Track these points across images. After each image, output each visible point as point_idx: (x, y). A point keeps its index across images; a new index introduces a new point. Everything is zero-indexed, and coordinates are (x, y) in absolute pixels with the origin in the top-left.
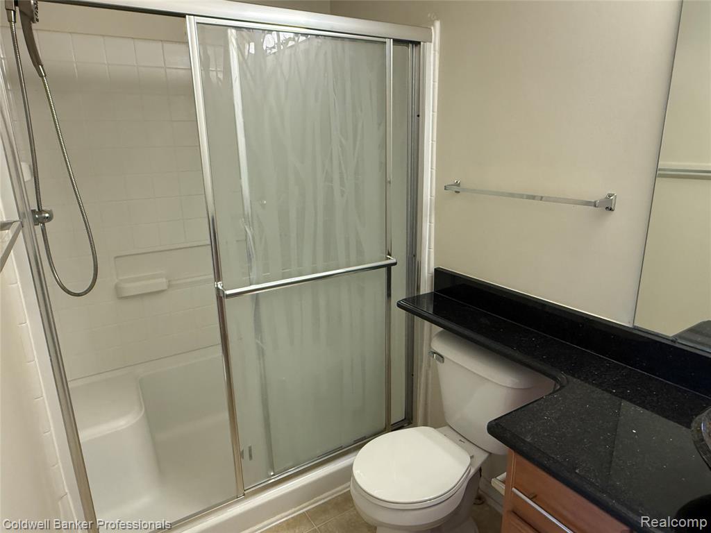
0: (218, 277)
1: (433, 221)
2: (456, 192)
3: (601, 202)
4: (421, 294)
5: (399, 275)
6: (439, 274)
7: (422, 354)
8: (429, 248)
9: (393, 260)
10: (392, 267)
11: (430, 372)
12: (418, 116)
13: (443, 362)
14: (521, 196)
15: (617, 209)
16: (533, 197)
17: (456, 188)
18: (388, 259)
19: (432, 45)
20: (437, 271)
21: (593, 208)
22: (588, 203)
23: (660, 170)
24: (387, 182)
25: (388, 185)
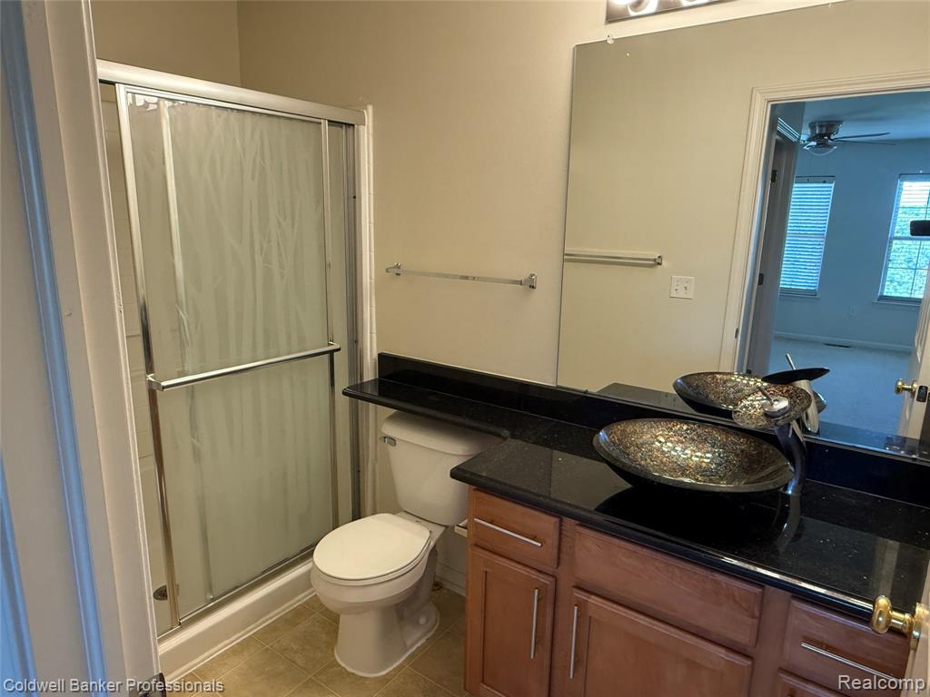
0: (150, 368)
1: (374, 305)
2: (397, 274)
3: (526, 280)
4: (365, 381)
5: (341, 360)
6: (383, 358)
7: (368, 447)
8: (371, 333)
9: (336, 346)
10: (335, 354)
11: (377, 466)
12: (355, 197)
13: (395, 444)
14: (455, 277)
15: (538, 285)
16: (467, 278)
17: (396, 271)
18: (329, 345)
19: (366, 127)
20: (380, 356)
21: (519, 286)
22: (515, 282)
23: (567, 255)
24: (326, 266)
25: (328, 268)
